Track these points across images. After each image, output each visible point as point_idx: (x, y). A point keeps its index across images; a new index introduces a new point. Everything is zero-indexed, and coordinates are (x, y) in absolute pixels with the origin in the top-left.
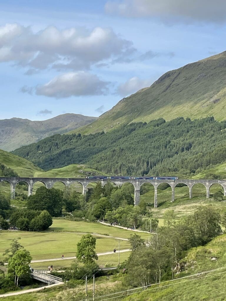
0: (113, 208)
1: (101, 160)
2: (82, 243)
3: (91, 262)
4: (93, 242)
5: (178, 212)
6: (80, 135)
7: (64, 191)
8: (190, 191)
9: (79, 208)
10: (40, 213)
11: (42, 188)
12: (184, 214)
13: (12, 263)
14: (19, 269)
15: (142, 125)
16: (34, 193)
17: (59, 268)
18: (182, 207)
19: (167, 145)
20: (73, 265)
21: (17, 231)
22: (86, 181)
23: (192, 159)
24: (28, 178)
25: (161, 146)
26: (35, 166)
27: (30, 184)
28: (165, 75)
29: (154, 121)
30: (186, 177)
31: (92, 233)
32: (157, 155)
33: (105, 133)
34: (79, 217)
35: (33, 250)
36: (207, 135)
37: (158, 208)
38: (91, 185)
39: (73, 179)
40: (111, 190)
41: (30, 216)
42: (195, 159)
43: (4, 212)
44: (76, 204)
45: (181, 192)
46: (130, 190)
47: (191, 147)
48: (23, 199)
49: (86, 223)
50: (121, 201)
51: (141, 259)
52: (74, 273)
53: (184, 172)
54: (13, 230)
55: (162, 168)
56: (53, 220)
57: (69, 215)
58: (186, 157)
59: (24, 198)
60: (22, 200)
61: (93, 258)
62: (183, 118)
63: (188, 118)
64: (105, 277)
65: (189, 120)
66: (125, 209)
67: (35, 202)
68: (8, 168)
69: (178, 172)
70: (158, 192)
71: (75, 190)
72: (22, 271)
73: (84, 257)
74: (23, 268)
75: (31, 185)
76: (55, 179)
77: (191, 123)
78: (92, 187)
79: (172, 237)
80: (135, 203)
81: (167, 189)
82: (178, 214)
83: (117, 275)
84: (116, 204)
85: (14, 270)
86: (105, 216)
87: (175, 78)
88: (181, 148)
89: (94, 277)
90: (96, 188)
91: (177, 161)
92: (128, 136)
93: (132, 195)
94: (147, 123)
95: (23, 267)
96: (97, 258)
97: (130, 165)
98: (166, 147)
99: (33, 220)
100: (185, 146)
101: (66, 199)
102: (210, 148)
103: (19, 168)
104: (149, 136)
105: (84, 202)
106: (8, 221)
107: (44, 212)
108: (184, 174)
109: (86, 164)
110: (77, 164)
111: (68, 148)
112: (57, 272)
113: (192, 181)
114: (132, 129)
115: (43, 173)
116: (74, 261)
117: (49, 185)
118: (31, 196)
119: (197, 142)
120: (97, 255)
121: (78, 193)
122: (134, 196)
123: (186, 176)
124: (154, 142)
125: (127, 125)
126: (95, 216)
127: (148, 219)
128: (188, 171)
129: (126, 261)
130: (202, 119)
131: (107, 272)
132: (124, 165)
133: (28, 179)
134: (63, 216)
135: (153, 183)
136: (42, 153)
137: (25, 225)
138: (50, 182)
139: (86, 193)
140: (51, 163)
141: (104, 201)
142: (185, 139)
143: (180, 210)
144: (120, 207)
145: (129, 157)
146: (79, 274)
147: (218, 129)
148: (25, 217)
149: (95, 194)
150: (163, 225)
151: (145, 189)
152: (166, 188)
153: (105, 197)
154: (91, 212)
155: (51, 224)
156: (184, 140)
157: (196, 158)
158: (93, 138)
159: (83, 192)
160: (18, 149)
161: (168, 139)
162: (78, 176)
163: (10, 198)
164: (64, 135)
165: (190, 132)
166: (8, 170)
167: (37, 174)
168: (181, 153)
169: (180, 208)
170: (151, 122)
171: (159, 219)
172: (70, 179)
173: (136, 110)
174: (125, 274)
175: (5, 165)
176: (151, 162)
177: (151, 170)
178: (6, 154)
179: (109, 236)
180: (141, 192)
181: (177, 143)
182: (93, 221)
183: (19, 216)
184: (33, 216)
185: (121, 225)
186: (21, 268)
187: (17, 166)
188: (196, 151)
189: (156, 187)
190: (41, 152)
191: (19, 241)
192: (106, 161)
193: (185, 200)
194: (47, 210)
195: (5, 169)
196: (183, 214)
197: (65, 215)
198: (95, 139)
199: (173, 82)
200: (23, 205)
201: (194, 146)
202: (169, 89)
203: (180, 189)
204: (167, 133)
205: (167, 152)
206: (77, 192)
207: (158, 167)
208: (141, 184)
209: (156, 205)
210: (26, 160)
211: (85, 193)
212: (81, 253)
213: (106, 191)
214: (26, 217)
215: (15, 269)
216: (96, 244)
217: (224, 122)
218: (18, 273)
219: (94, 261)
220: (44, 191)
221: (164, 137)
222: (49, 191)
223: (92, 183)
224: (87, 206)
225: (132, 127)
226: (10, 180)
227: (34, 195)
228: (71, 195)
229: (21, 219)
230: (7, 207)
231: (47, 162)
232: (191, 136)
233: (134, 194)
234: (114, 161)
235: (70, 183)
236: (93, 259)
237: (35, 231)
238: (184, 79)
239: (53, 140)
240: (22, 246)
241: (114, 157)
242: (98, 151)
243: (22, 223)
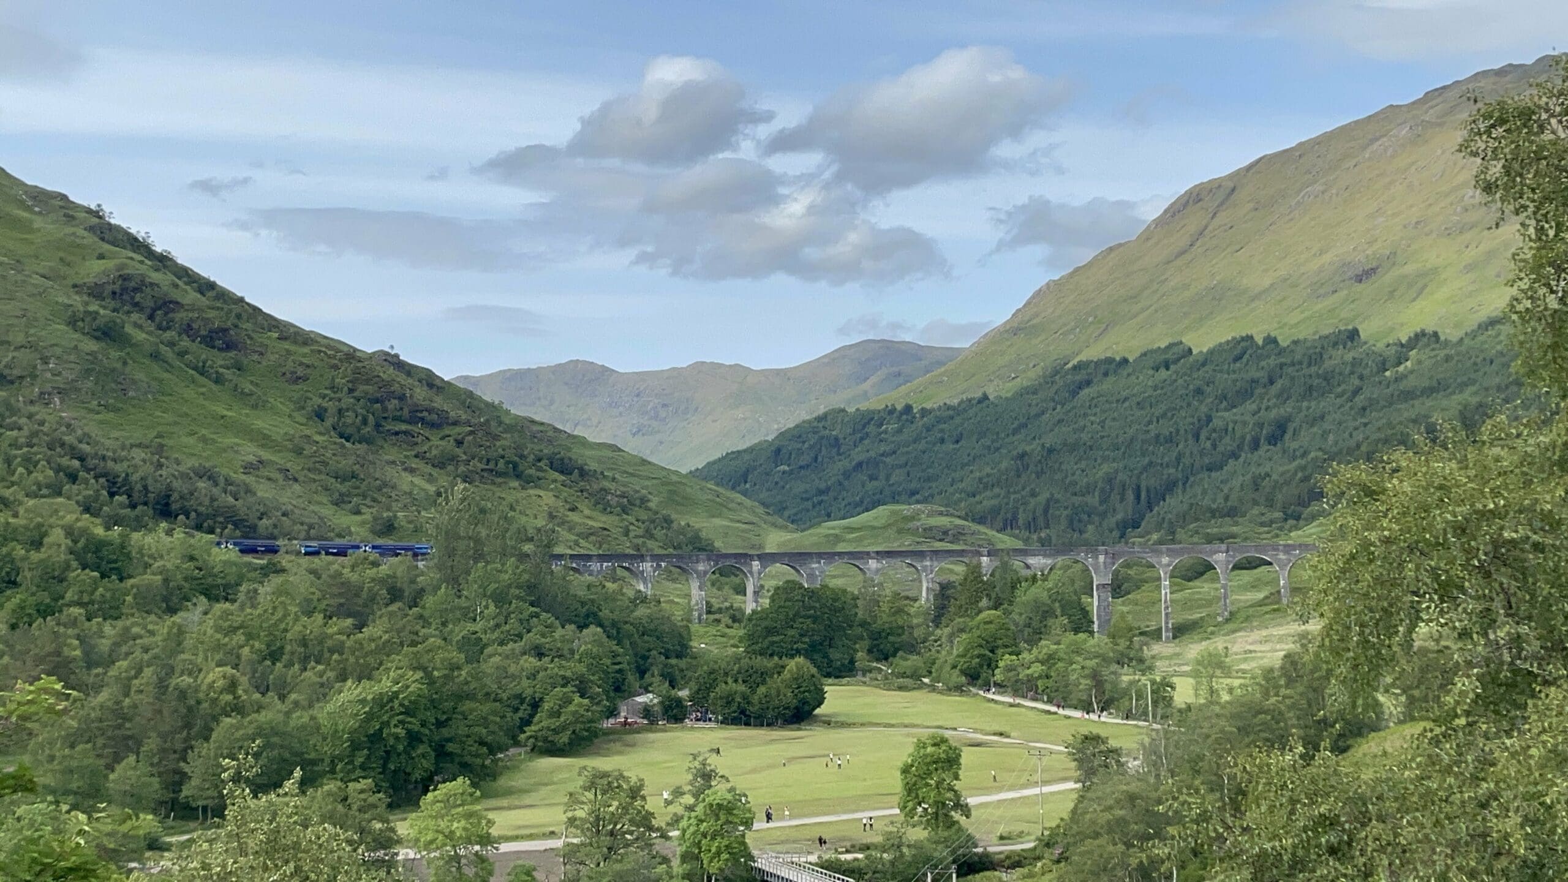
0: (1023, 645)
1: (981, 486)
2: (916, 764)
3: (949, 827)
4: (951, 762)
5: (1246, 652)
6: (908, 409)
7: (860, 592)
8: (1282, 582)
9: (912, 648)
10: (783, 667)
11: (791, 587)
12: (1265, 660)
13: (692, 829)
14: (714, 849)
15: (1113, 366)
16: (766, 602)
17: (845, 844)
18: (1257, 635)
19: (1200, 428)
20: (888, 836)
21: (713, 725)
22: (931, 559)
23: (1288, 475)
24: (745, 555)
25: (1182, 432)
26: (768, 514)
27: (751, 573)
28: (1186, 198)
29: (1152, 351)
30: (1269, 536)
31: (955, 729)
32: (1167, 466)
33: (991, 397)
34: (911, 677)
35: (761, 788)
36: (1340, 390)
37: (1177, 641)
38: (951, 571)
39: (889, 554)
40: (1014, 587)
41: (754, 677)
42: (1300, 475)
43: (672, 666)
44: (899, 635)
45: (1253, 587)
46: (1078, 584)
47: (1284, 432)
48: (730, 622)
49: (935, 696)
50: (1050, 622)
51: (1108, 816)
52: (892, 863)
53: (1263, 519)
54: (701, 724)
55: (1185, 507)
56: (826, 688)
57: (880, 670)
58: (1268, 469)
59: (734, 619)
60: (728, 627)
61: (953, 813)
62: (1252, 337)
63: (1269, 335)
64: (997, 873)
65: (1274, 341)
66: (1062, 646)
67: (770, 631)
68: (683, 523)
69: (1240, 520)
70: (1176, 588)
71: (895, 588)
72: (724, 856)
73: (925, 809)
74: (726, 846)
75: (756, 575)
76: (831, 556)
77: (1282, 352)
78: (953, 578)
79: (1210, 741)
80: (1096, 627)
81: (1205, 576)
82: (1245, 660)
83: (1036, 870)
84: (1031, 630)
85: (697, 851)
86: (997, 671)
87: (1218, 206)
88: (1248, 437)
89: (954, 876)
90: (965, 579)
91: (1236, 483)
92: (1067, 407)
93: (1085, 599)
94: (1131, 360)
95: (725, 842)
96: (966, 811)
97: (1077, 500)
98: (1197, 437)
99: (762, 690)
100: (1264, 432)
101: (869, 620)
102: (1351, 435)
103: (717, 521)
104: (1138, 403)
105: (928, 626)
106: (684, 693)
107: (796, 664)
108: (1262, 524)
109: (931, 503)
110: (903, 503)
111: (872, 454)
112: (838, 860)
113: (1288, 548)
114: (1081, 383)
115: (795, 535)
116: (892, 823)
117: (811, 576)
118: (754, 612)
119: (1303, 414)
120: (969, 800)
121: (907, 598)
122: (1092, 604)
123: (1268, 533)
124: (1158, 421)
125: (1062, 368)
126: (964, 672)
127: (1139, 680)
128: (1278, 515)
129: (1062, 819)
130: (1317, 337)
131: (1002, 856)
132: (1057, 501)
133: (746, 557)
134: (860, 673)
135: (1153, 560)
136: (791, 472)
137: (739, 707)
138: (814, 566)
139: (931, 597)
140: (820, 503)
141: (991, 622)
142: (1263, 407)
143: (1252, 648)
144: (1043, 642)
145: (1073, 474)
146: (910, 864)
147: (1375, 370)
148: (736, 681)
149: (963, 600)
150: (1191, 700)
151: (1128, 578)
152: (1202, 574)
153: (996, 609)
154: (951, 659)
155: (820, 703)
156: (1260, 409)
157: (1303, 468)
158: (952, 418)
159: (924, 594)
160: (714, 463)
161: (1204, 409)
162: (907, 543)
163: (689, 621)
164: (858, 410)
165: (1279, 384)
166: (682, 531)
167: (775, 540)
168: (1249, 455)
169: (1250, 640)
170: (1145, 354)
171: (1175, 680)
172: (877, 553)
173: (1090, 319)
174: (1062, 864)
175: (674, 516)
176: (1148, 491)
177: (1148, 515)
178: (674, 478)
179: (1008, 737)
180: (1118, 588)
181: (1235, 422)
182: (959, 689)
183: (720, 679)
184: (763, 676)
185: (1050, 701)
186: (719, 847)
187: (713, 517)
188: (1301, 447)
189: (1165, 573)
190: (786, 468)
191: (713, 761)
192: (997, 490)
193: (1267, 613)
194: (806, 657)
195: (675, 526)
196: (1262, 658)
197: (865, 672)
198: (958, 420)
199: (1212, 218)
200: (732, 642)
201: (1295, 430)
202: (1199, 243)
203: (1246, 576)
204: (1199, 391)
205: (1202, 453)
206: (903, 594)
207: (1174, 504)
208: (1114, 564)
209: (1167, 630)
210: (739, 497)
211: (928, 599)
212: (913, 795)
213: (997, 589)
214: (740, 681)
215: (700, 848)
216: (963, 767)
217: (1395, 344)
218: (711, 861)
219: (957, 822)
220: (796, 595)
221: (1189, 405)
222: (812, 593)
223: (952, 563)
224: (936, 641)
225: (1080, 377)
226: (687, 564)
227: (763, 610)
228: (885, 607)
229: (724, 685)
230: (681, 649)
231: (808, 499)
232: (1284, 396)
233: (1092, 597)
234: (1023, 489)
235: (879, 566)
236: (956, 815)
237: (769, 725)
238: (1251, 205)
239: (825, 428)
240: (722, 777)
241: (1024, 477)
242: (971, 458)
243: (729, 700)
